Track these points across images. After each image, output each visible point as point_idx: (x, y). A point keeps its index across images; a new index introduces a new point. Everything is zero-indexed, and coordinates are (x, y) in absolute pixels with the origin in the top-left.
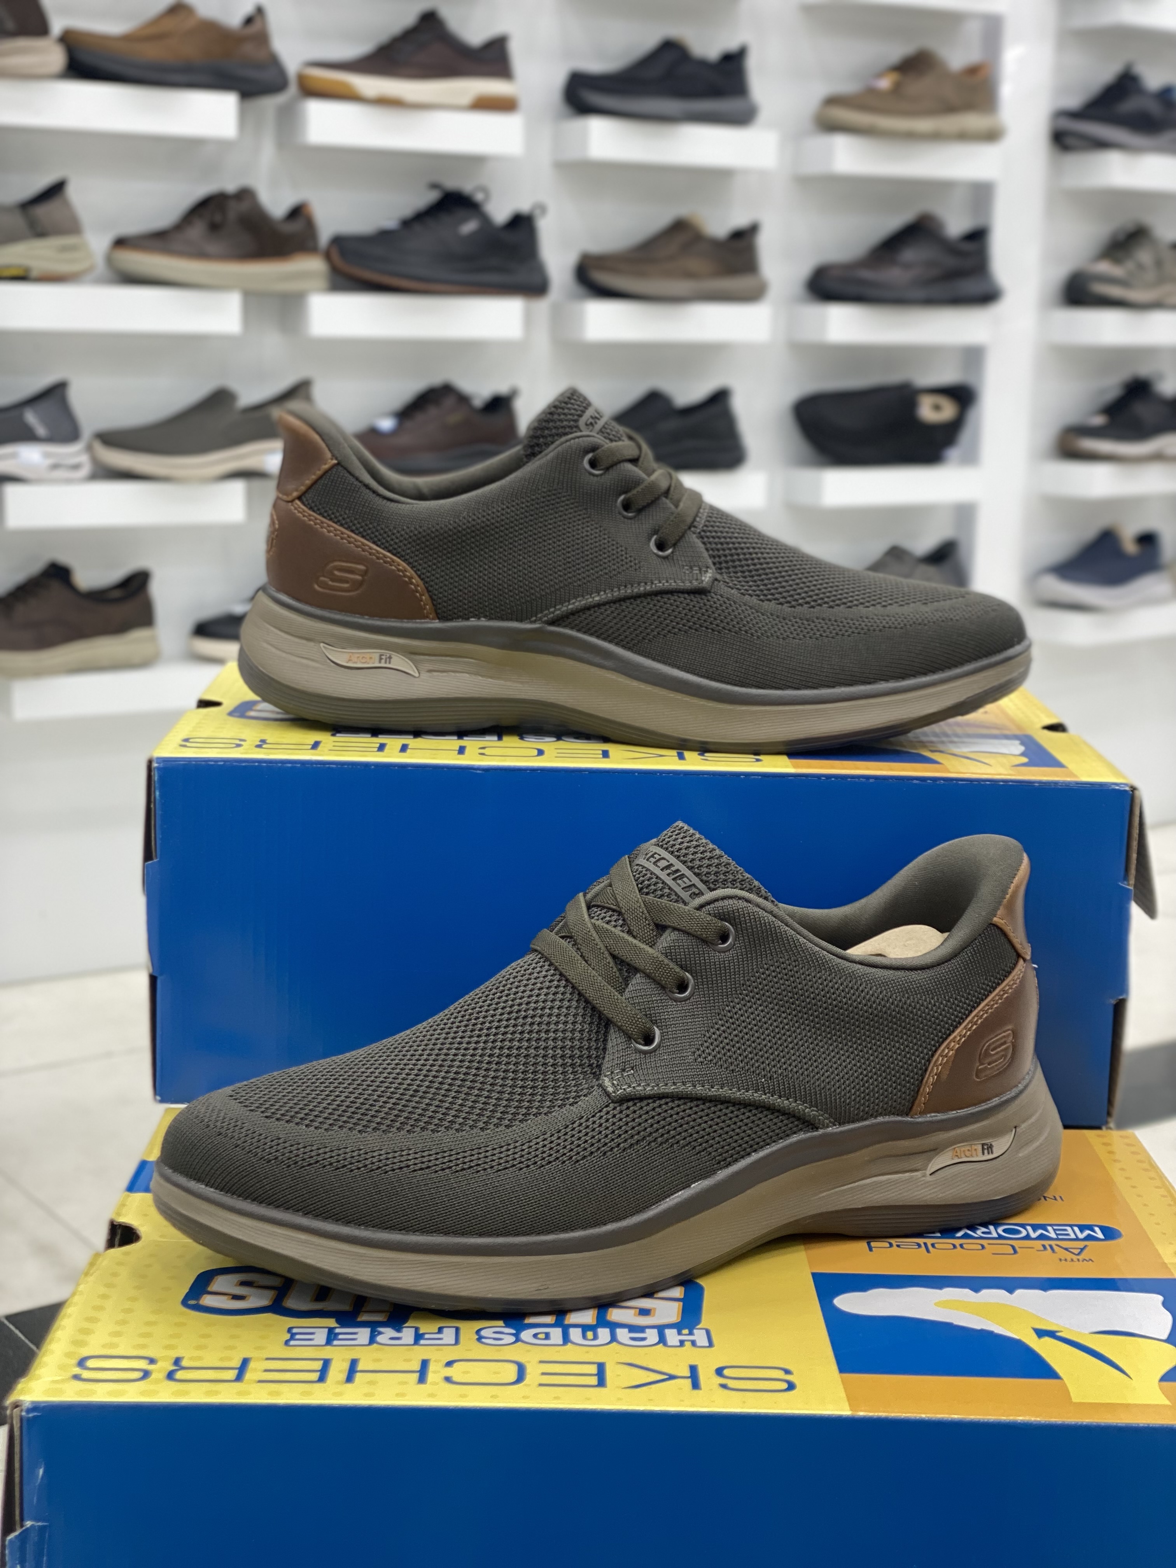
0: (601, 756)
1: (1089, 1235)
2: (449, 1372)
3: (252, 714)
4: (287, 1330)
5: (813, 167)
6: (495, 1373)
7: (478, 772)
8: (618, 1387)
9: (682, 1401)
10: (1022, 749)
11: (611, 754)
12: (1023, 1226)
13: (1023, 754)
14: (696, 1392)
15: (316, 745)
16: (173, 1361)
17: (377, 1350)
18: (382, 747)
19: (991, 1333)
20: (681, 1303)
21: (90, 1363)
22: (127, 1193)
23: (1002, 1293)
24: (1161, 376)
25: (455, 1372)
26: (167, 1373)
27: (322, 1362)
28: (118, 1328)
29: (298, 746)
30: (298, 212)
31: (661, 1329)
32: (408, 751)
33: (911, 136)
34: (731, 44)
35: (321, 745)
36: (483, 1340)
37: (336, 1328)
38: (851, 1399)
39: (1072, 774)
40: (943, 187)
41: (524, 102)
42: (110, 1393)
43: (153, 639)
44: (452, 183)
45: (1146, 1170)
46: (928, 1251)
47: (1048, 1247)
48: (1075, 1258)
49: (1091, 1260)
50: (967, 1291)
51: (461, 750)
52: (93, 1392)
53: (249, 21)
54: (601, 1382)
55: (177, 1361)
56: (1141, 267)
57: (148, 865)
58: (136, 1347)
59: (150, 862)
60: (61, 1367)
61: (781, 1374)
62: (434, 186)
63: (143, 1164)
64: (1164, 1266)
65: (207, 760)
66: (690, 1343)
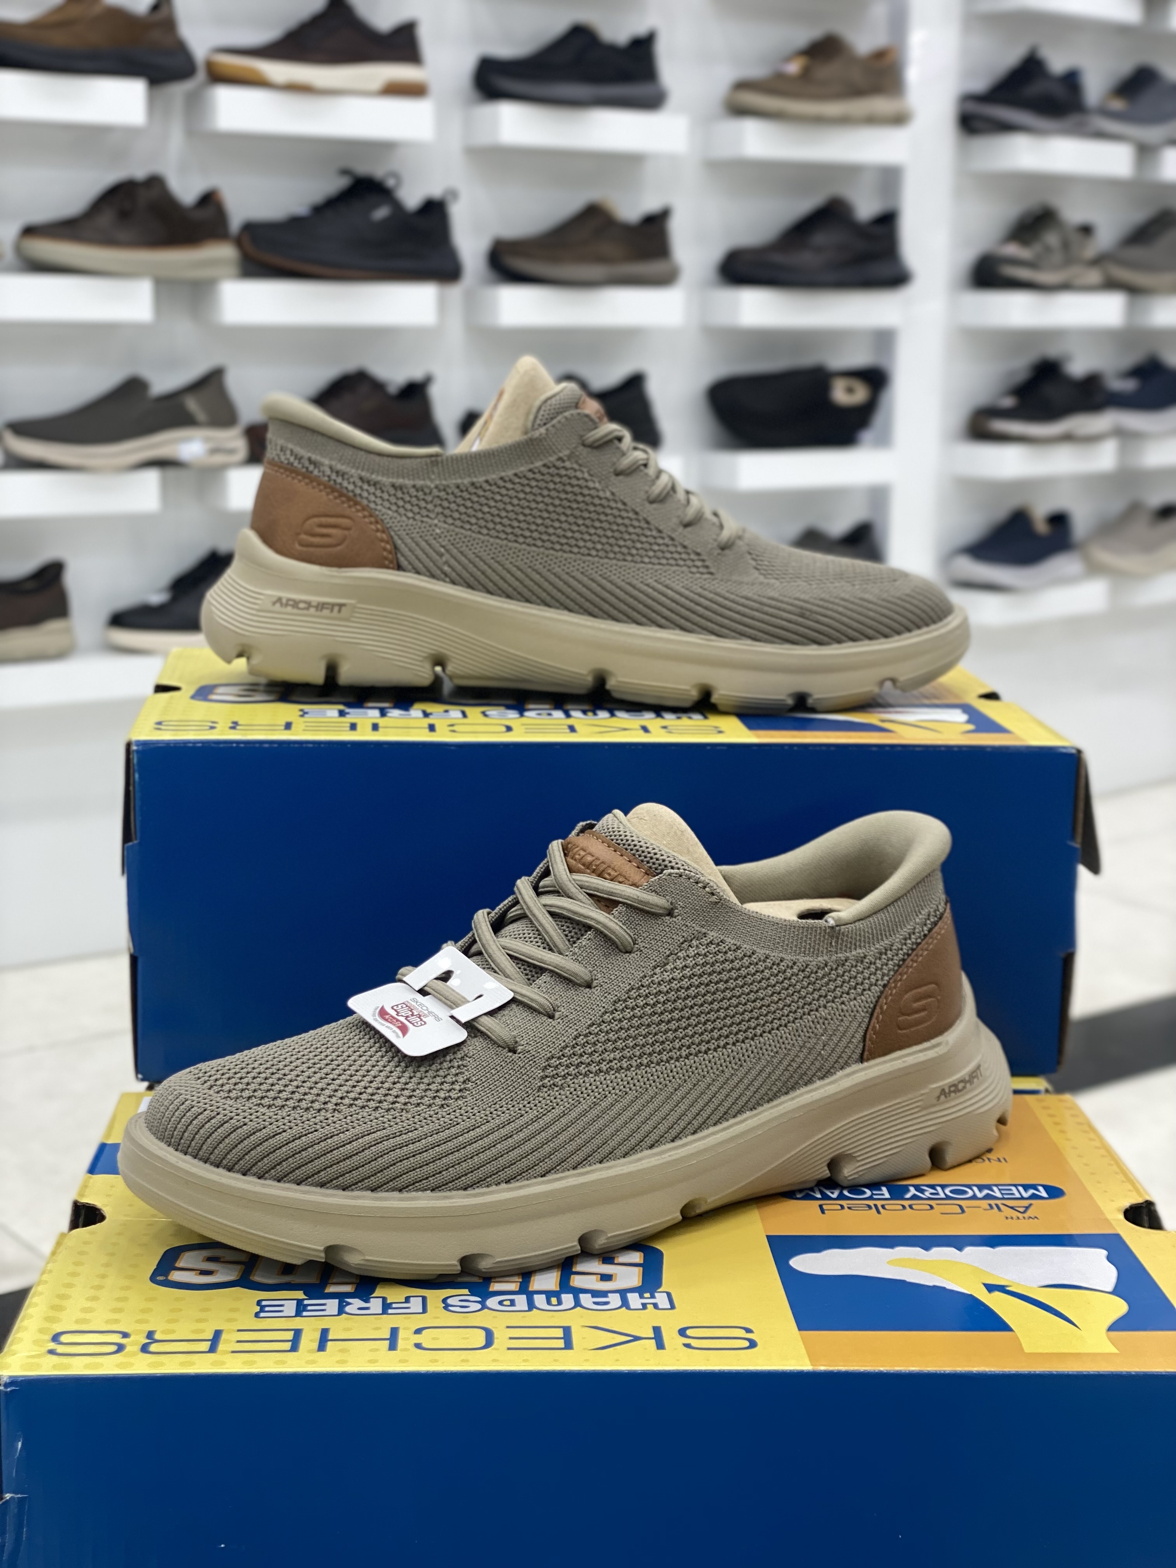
0: (569, 730)
1: (1034, 1194)
2: (418, 1339)
4: (256, 1303)
5: (725, 151)
6: (464, 1338)
8: (584, 1349)
9: (648, 1360)
10: (964, 717)
11: (577, 728)
12: (969, 1187)
13: (970, 722)
14: (661, 1351)
15: (288, 726)
16: (146, 1334)
17: (346, 1319)
18: (353, 727)
19: (944, 1289)
20: (641, 1269)
21: (63, 1338)
22: (90, 1176)
23: (952, 1250)
24: (1068, 358)
25: (425, 1339)
26: (140, 1346)
28: (88, 1304)
29: (271, 727)
30: (208, 199)
31: (623, 1294)
32: (380, 729)
34: (640, 29)
35: (293, 726)
36: (450, 1308)
37: (304, 1299)
38: (812, 1356)
39: (1017, 739)
40: (851, 171)
41: (434, 87)
43: (69, 631)
44: (363, 168)
45: (1085, 1132)
47: (994, 1206)
49: (1036, 1217)
50: (918, 1250)
52: (70, 1366)
53: (155, 8)
54: (568, 1345)
55: (150, 1335)
56: (1048, 249)
57: (128, 847)
58: (108, 1322)
59: (130, 844)
60: (36, 1342)
61: (742, 1333)
62: (345, 172)
63: (102, 1147)
64: (1107, 1222)
65: (185, 742)
66: (652, 1306)
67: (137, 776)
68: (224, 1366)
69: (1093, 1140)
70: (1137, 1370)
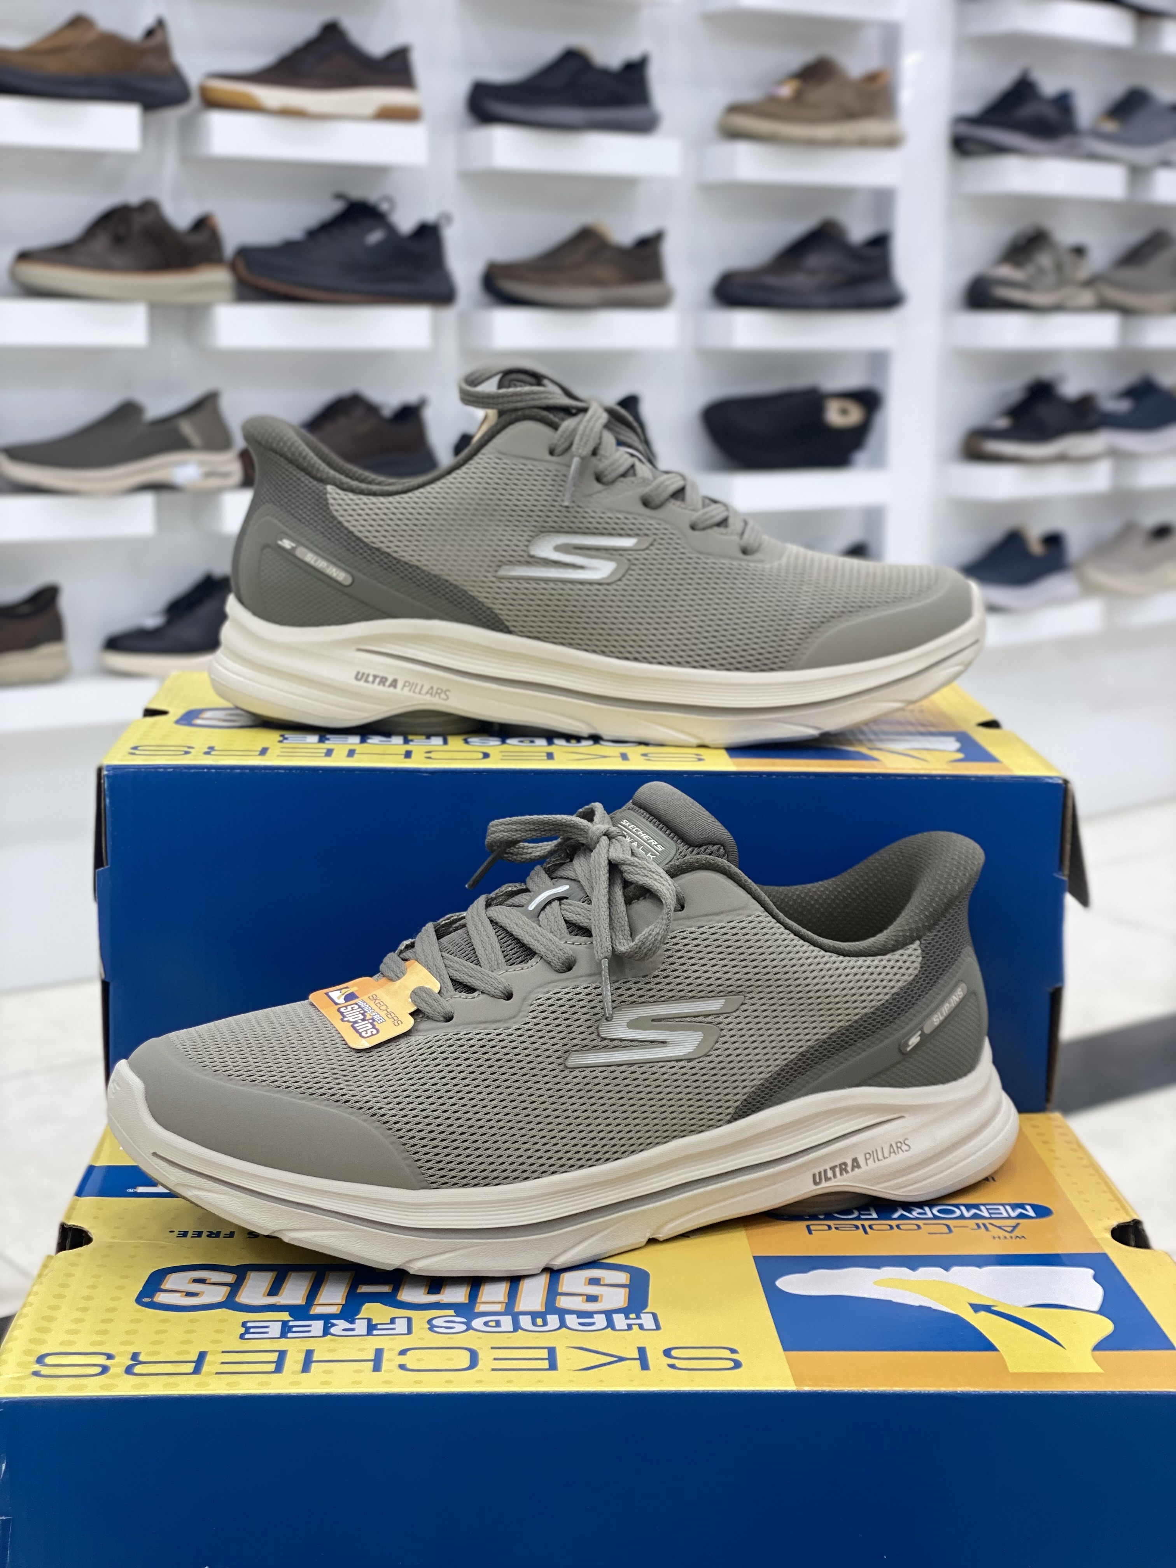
0: (545, 758)
1: (1021, 1214)
2: (402, 1360)
3: (199, 722)
4: (241, 1324)
5: (718, 174)
6: (448, 1360)
7: (425, 775)
8: (569, 1370)
9: (632, 1381)
10: (957, 745)
11: (555, 756)
12: (957, 1206)
13: (959, 750)
14: (645, 1372)
15: (264, 752)
16: (130, 1356)
17: (331, 1340)
18: (329, 753)
19: (929, 1309)
20: (627, 1290)
21: (48, 1360)
22: (77, 1198)
23: (939, 1270)
24: (1063, 378)
25: (408, 1360)
26: (124, 1368)
27: (277, 1354)
28: (74, 1326)
29: (246, 753)
30: (203, 224)
31: (609, 1314)
32: (356, 756)
33: (812, 143)
34: (633, 53)
35: (269, 751)
36: (436, 1329)
37: (289, 1321)
38: (797, 1377)
39: (1007, 769)
40: (844, 193)
41: (428, 111)
42: (70, 1388)
43: (64, 655)
44: (357, 193)
45: (1074, 1151)
46: (866, 1232)
47: (982, 1226)
48: (1008, 1235)
49: (1023, 1237)
50: (905, 1270)
51: (408, 754)
52: (54, 1388)
53: (150, 33)
54: (553, 1366)
55: (135, 1356)
56: (1041, 271)
57: (98, 872)
58: (93, 1344)
59: (101, 869)
60: (22, 1364)
61: (727, 1353)
62: (339, 196)
63: (91, 1169)
64: (1094, 1241)
65: (156, 767)
66: (637, 1326)
67: (108, 801)
68: (208, 1388)
69: (1081, 1158)
70: (1122, 1389)
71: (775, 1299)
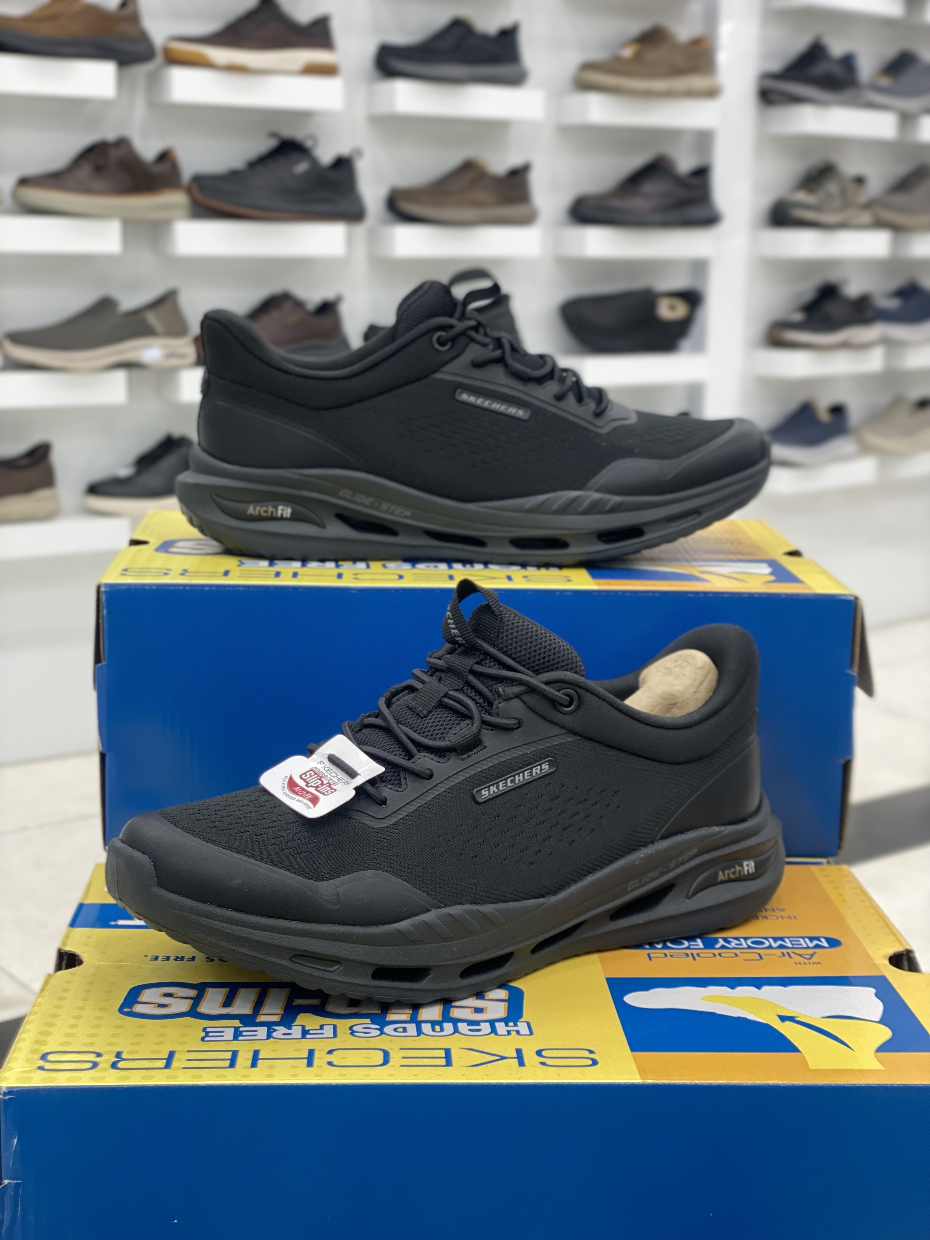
0: (448, 578)
1: (817, 944)
2: (330, 1058)
3: (174, 550)
4: (202, 1029)
5: (574, 118)
6: (366, 1058)
7: (354, 591)
9: (512, 1075)
11: (454, 577)
12: (766, 939)
13: (772, 574)
14: (521, 1068)
15: (226, 573)
16: (115, 1054)
17: (274, 1042)
19: (745, 1020)
20: (507, 1004)
21: (50, 1057)
22: (71, 928)
24: (845, 282)
25: (335, 1058)
26: (111, 1064)
27: (231, 1053)
28: (70, 1031)
29: (213, 574)
30: (165, 157)
31: (492, 1023)
32: (299, 577)
33: (649, 94)
34: (506, 22)
35: (231, 573)
36: (356, 1034)
37: (240, 1027)
38: (642, 1072)
39: (810, 588)
40: (674, 134)
41: (344, 68)
42: (68, 1080)
43: (54, 498)
44: (287, 133)
45: (858, 894)
46: (694, 959)
47: (786, 954)
48: (807, 961)
49: (819, 963)
50: (726, 988)
51: (340, 576)
52: (55, 1079)
53: (124, 4)
54: (449, 1063)
55: (118, 1055)
56: (829, 196)
57: (98, 667)
58: (85, 1044)
59: (100, 665)
60: (29, 1061)
61: (586, 1054)
62: (273, 135)
63: (81, 906)
64: (875, 966)
65: (143, 585)
66: (515, 1032)
67: (105, 612)
68: (177, 1080)
69: (864, 901)
70: (899, 1083)
71: (624, 1012)
